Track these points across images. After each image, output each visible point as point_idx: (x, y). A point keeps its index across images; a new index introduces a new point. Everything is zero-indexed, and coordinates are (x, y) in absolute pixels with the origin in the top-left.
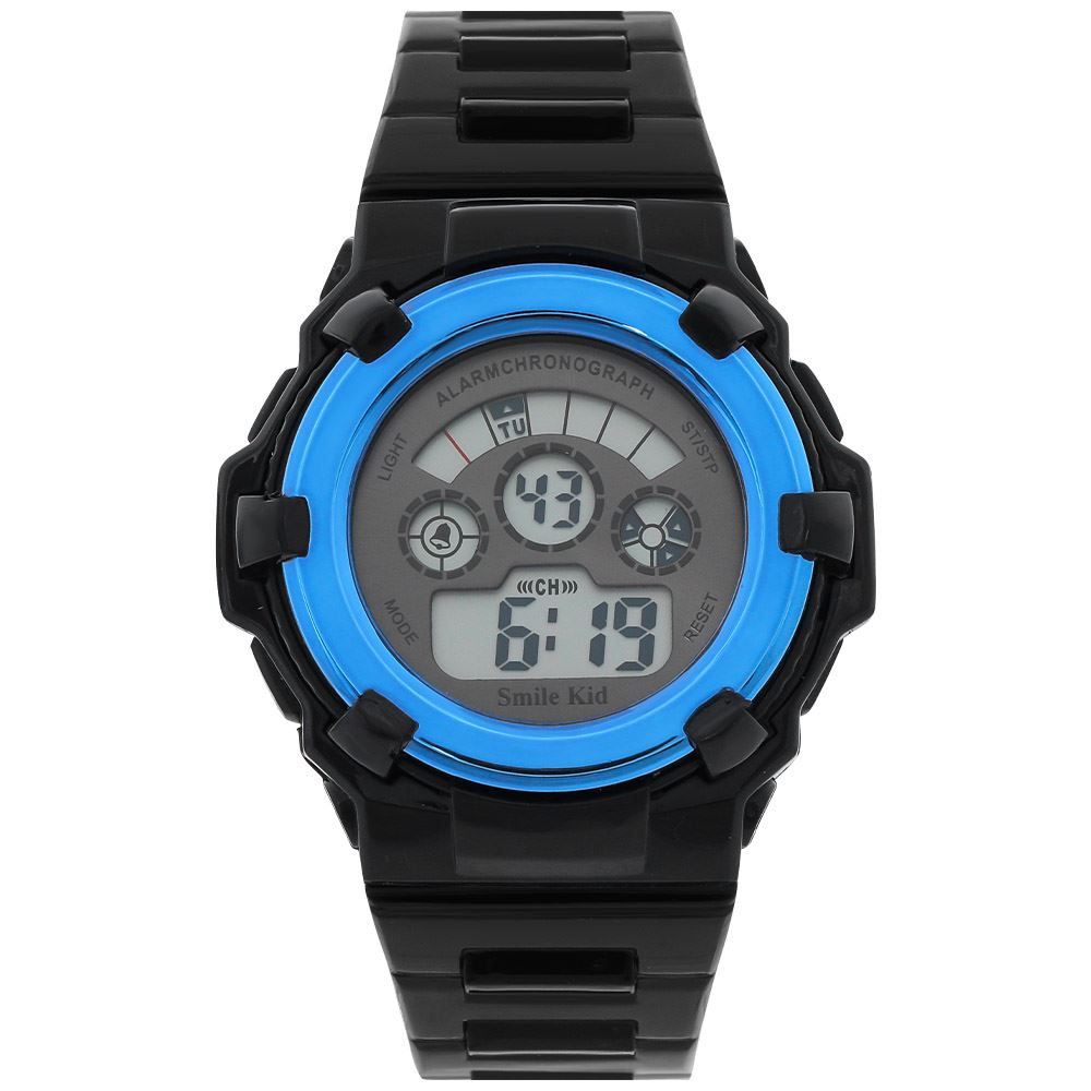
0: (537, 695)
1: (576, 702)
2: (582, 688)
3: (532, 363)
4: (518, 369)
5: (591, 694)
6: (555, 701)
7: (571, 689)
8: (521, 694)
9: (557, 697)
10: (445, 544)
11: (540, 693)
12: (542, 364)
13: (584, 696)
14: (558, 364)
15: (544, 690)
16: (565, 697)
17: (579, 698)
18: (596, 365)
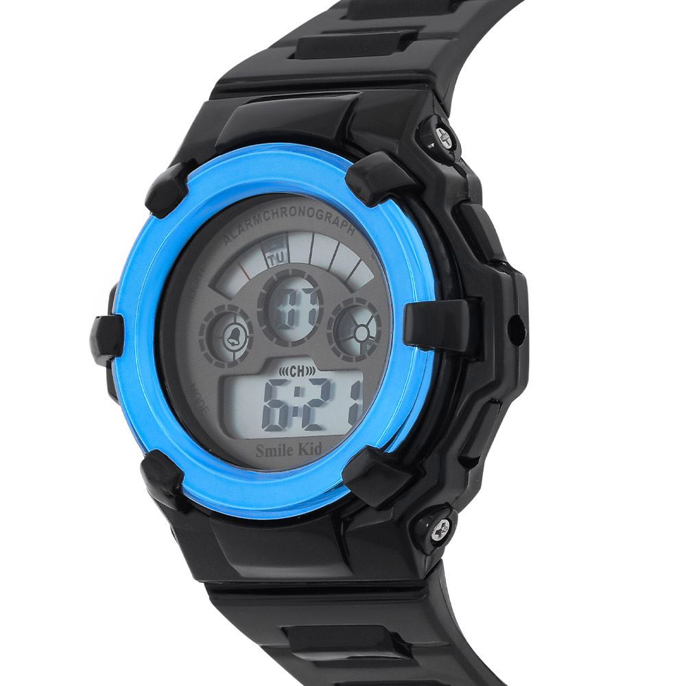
0: (280, 449)
1: (303, 453)
2: (307, 443)
3: (282, 212)
4: (273, 218)
5: (312, 448)
6: (290, 453)
7: (300, 444)
8: (270, 449)
9: (292, 450)
10: (236, 342)
11: (282, 447)
12: (288, 212)
13: (308, 449)
14: (298, 212)
15: (284, 445)
16: (296, 450)
17: (304, 450)
18: (320, 213)
